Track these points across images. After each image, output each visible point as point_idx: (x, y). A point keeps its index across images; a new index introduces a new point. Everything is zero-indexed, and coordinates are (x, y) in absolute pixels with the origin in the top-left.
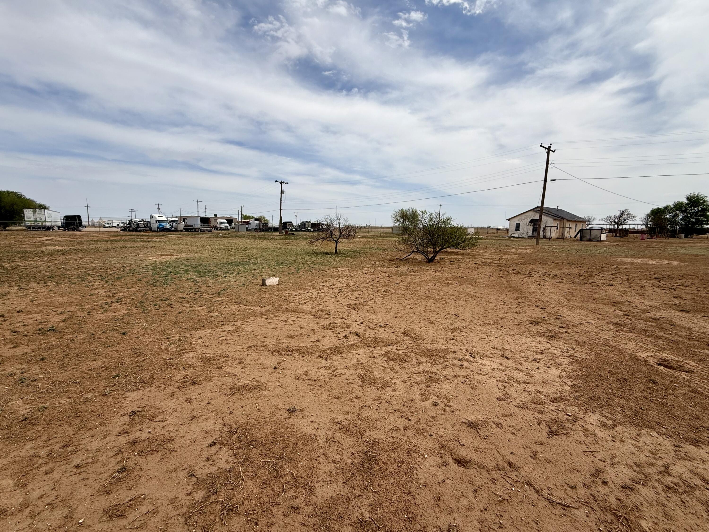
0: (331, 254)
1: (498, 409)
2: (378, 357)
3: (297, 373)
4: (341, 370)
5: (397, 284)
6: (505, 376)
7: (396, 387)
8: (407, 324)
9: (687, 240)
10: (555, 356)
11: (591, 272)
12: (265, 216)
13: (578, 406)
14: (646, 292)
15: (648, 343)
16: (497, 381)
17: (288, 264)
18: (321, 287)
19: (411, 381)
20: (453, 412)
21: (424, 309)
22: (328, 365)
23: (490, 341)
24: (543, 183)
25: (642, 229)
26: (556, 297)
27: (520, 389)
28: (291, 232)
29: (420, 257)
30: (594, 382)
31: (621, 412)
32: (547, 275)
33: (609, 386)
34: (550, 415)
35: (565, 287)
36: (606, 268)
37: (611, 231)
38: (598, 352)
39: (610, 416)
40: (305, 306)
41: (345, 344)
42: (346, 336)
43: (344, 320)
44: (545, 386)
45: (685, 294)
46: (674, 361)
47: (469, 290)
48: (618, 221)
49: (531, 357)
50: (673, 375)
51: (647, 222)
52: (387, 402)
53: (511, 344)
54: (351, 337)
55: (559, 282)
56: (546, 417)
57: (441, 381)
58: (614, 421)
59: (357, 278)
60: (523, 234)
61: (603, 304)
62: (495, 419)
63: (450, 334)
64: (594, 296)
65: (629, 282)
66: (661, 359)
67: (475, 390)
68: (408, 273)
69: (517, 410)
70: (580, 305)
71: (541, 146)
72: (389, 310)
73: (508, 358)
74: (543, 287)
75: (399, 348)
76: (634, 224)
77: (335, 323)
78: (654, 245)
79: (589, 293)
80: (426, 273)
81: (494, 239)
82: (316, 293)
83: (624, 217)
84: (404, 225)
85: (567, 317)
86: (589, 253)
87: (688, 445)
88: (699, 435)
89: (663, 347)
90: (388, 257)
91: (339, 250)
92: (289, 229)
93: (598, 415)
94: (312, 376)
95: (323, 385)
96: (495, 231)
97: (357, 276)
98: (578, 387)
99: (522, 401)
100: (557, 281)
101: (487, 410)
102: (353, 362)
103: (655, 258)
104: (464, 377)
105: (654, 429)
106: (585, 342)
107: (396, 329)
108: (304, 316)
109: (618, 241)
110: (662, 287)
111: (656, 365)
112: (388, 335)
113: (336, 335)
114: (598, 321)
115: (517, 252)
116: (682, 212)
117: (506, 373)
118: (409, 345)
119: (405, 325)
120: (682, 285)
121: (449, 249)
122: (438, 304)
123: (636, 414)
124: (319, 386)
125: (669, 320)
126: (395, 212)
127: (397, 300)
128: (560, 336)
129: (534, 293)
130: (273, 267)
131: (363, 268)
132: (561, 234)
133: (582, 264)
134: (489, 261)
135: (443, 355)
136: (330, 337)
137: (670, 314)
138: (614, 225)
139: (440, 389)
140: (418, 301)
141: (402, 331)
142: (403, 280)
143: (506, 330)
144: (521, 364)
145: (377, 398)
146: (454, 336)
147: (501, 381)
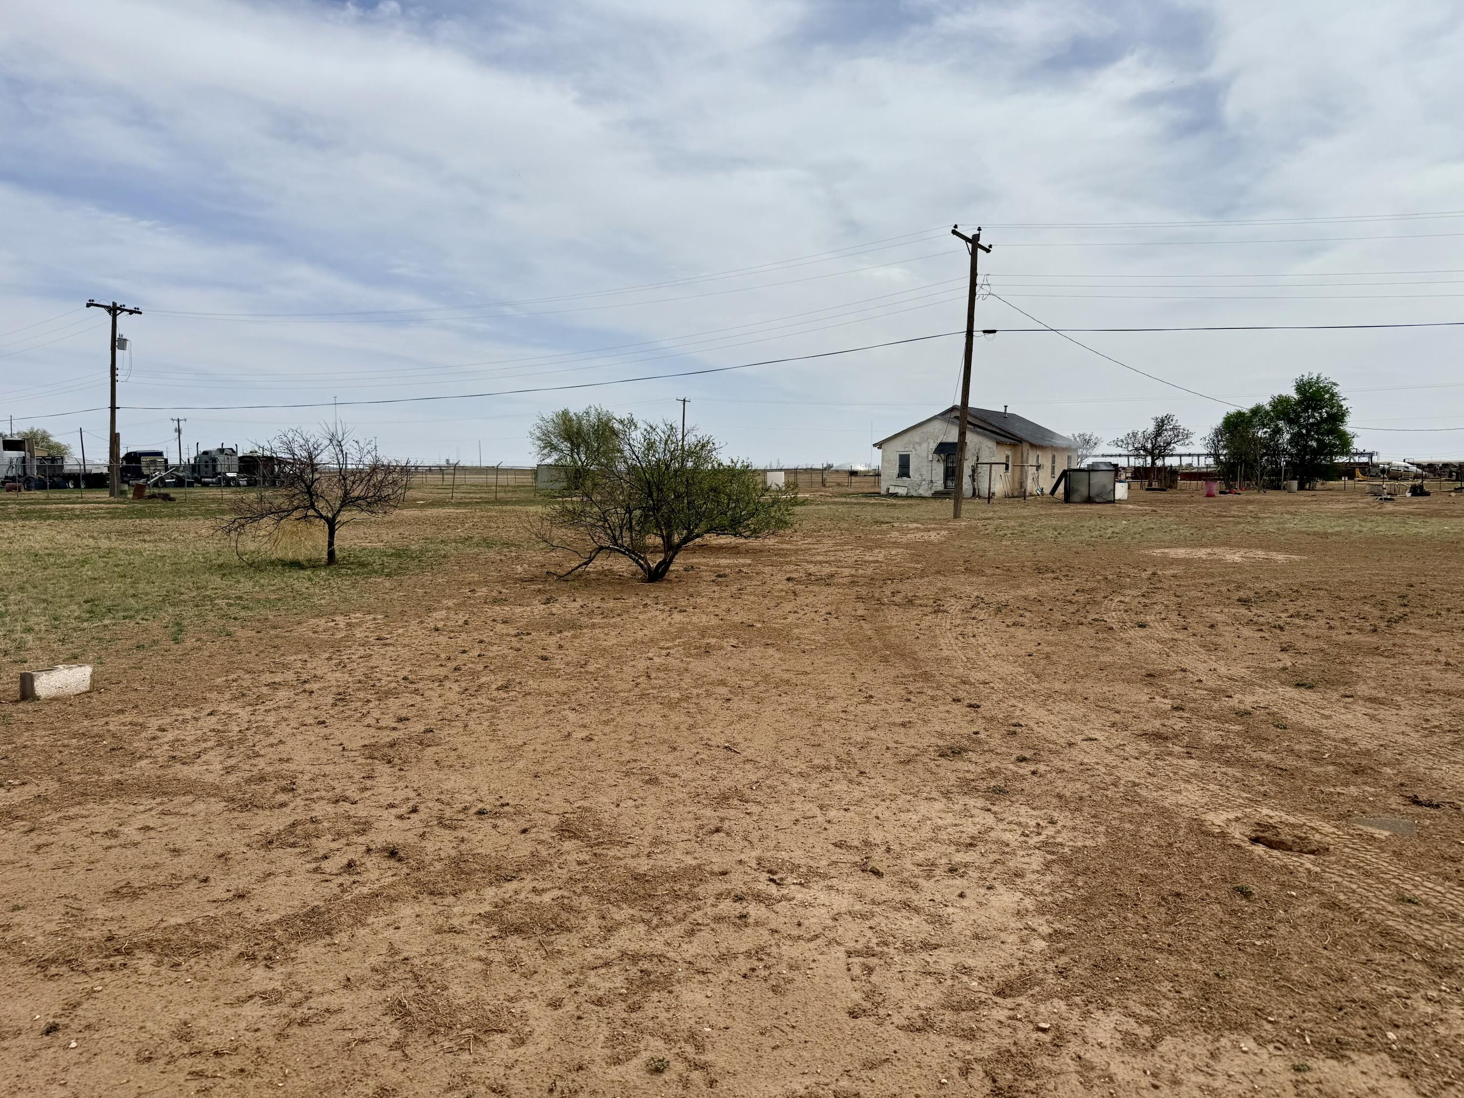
0: (313, 565)
1: (849, 1049)
2: (467, 927)
3: (144, 1036)
4: (326, 998)
5: (545, 658)
6: (869, 934)
7: (528, 1029)
8: (574, 794)
9: (1303, 495)
10: (1007, 850)
11: (1093, 589)
12: (50, 431)
13: (1067, 996)
14: (1220, 640)
15: (1228, 784)
16: (849, 954)
17: (137, 611)
18: (265, 690)
19: (578, 999)
20: (712, 1083)
21: (631, 738)
22: (277, 985)
23: (829, 822)
24: (963, 338)
25: (1208, 467)
26: (1006, 669)
27: (912, 969)
28: (156, 491)
29: (623, 565)
30: (1105, 916)
31: (1171, 995)
32: (982, 605)
33: (1141, 921)
34: (996, 1040)
35: (1028, 637)
36: (1129, 576)
37: (1139, 473)
38: (1113, 823)
39: (1145, 1012)
40: (196, 768)
41: (347, 897)
42: (350, 865)
43: (347, 806)
44: (981, 949)
45: (1304, 638)
46: (1287, 825)
47: (769, 663)
48: (1154, 447)
49: (943, 861)
50: (1285, 866)
51: (1216, 448)
52: (494, 1091)
53: (888, 826)
54: (369, 865)
55: (1014, 624)
56: (985, 1046)
57: (679, 982)
58: (1156, 1024)
59: (405, 646)
60: (920, 485)
61: (1123, 680)
62: (841, 1083)
63: (708, 812)
64: (1102, 659)
65: (1183, 614)
66: (1258, 824)
67: (784, 995)
68: (585, 620)
69: (904, 1040)
70: (1067, 687)
71: (954, 232)
72: (514, 752)
73: (877, 873)
74: (973, 640)
75: (540, 885)
76: (1190, 455)
77: (313, 821)
78: (1234, 510)
79: (1092, 652)
80: (640, 617)
81: (842, 503)
82: (244, 714)
83: (1167, 435)
84: (575, 462)
85: (1035, 727)
86: (1086, 536)
87: (1323, 1060)
88: (1344, 1027)
89: (1262, 789)
90: (519, 569)
91: (341, 550)
92: (148, 477)
93: (1115, 1016)
94: (207, 1039)
95: (252, 1068)
96: (844, 479)
97: (406, 641)
98: (1065, 937)
99: (918, 1008)
100: (1009, 621)
101: (818, 1055)
102: (373, 960)
103: (1238, 547)
104: (748, 954)
105: (1248, 1030)
106: (1081, 798)
107: (535, 816)
108: (189, 804)
109: (1156, 501)
110: (1256, 623)
111: (1248, 844)
112: (503, 841)
113: (314, 865)
114: (1113, 731)
115: (904, 540)
116: (1291, 422)
117: (872, 923)
118: (578, 868)
119: (567, 801)
120: (1298, 615)
121: (714, 536)
122: (676, 717)
123: (1206, 992)
124: (233, 1074)
125: (1274, 714)
126: (543, 419)
127: (543, 716)
128: (1018, 785)
129: (948, 660)
130: (74, 623)
131: (429, 610)
132: (1017, 486)
133: (1070, 567)
134: (827, 570)
135: (686, 888)
136: (289, 874)
137: (1274, 697)
138: (1146, 456)
139: (672, 1012)
140: (614, 711)
141: (554, 820)
142: (567, 646)
143: (873, 782)
144: (915, 887)
145: (457, 1079)
146: (722, 820)
147: (858, 953)
